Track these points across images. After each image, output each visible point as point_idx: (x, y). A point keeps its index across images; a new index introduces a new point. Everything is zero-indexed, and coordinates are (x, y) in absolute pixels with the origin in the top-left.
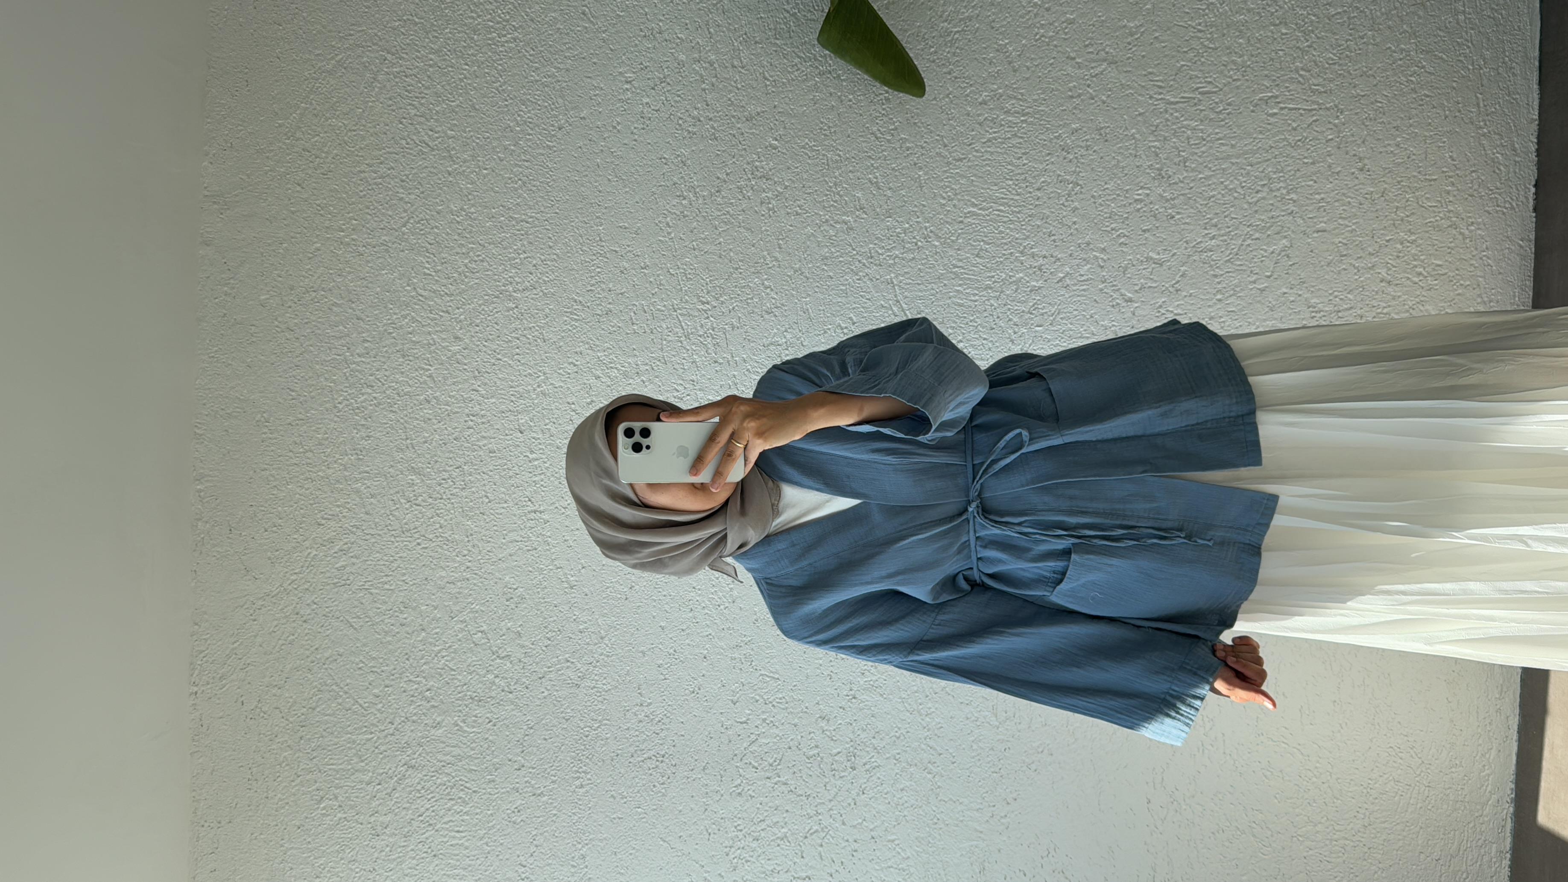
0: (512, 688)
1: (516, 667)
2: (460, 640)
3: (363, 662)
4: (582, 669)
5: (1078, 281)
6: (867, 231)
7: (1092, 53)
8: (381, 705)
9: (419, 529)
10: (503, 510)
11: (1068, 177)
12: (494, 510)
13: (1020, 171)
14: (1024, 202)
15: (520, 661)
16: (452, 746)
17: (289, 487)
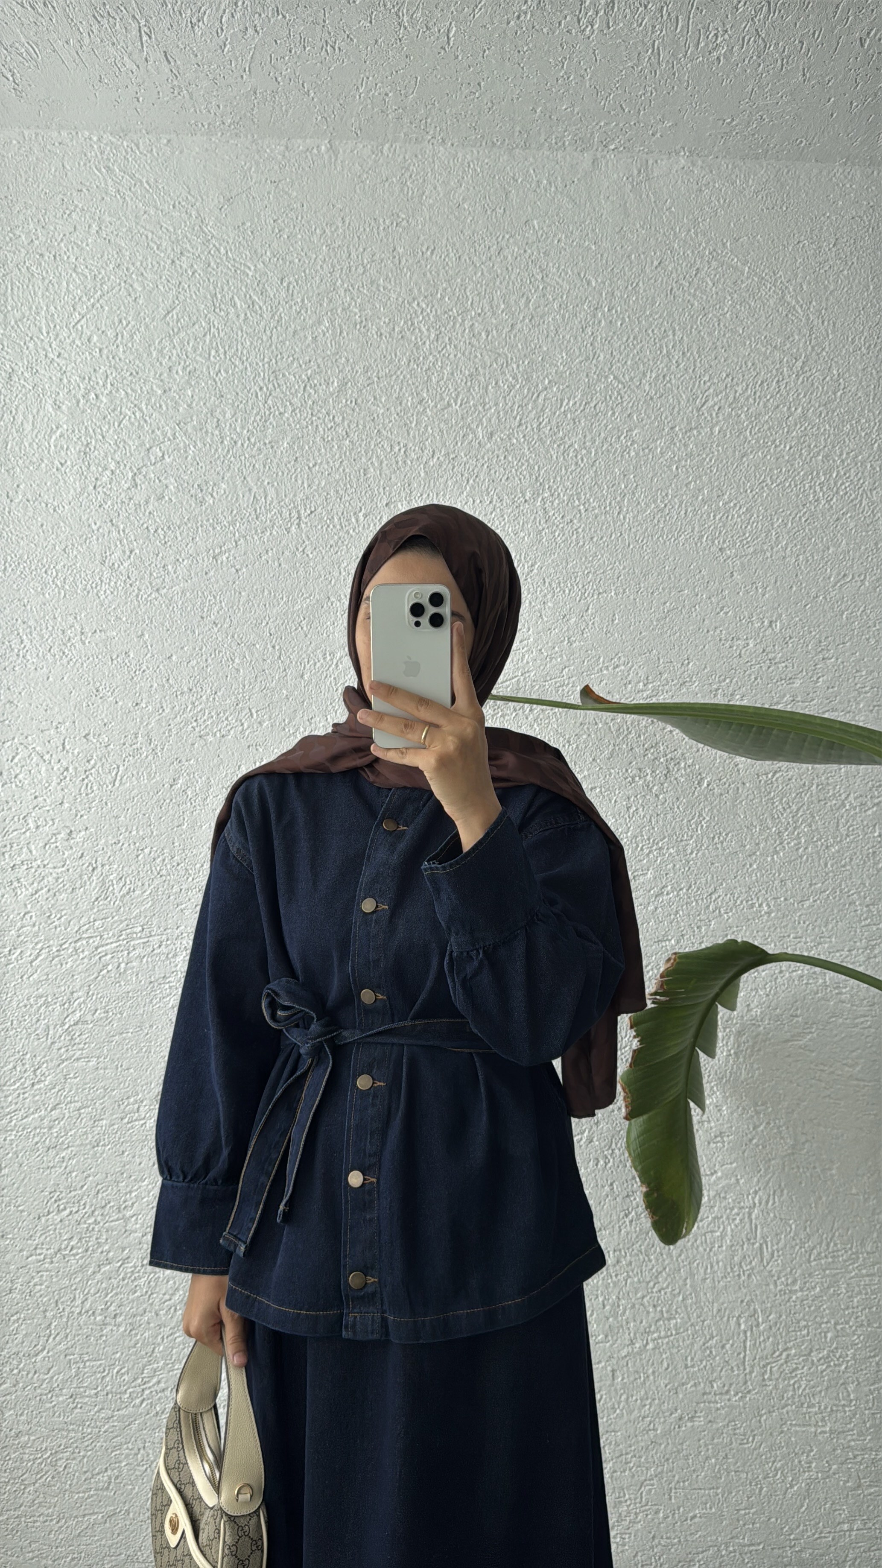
0: (100, 489)
1: (123, 495)
2: (153, 432)
4: (122, 567)
8: (79, 344)
9: (278, 390)
10: (300, 482)
15: (130, 499)
16: (33, 422)
17: (324, 247)
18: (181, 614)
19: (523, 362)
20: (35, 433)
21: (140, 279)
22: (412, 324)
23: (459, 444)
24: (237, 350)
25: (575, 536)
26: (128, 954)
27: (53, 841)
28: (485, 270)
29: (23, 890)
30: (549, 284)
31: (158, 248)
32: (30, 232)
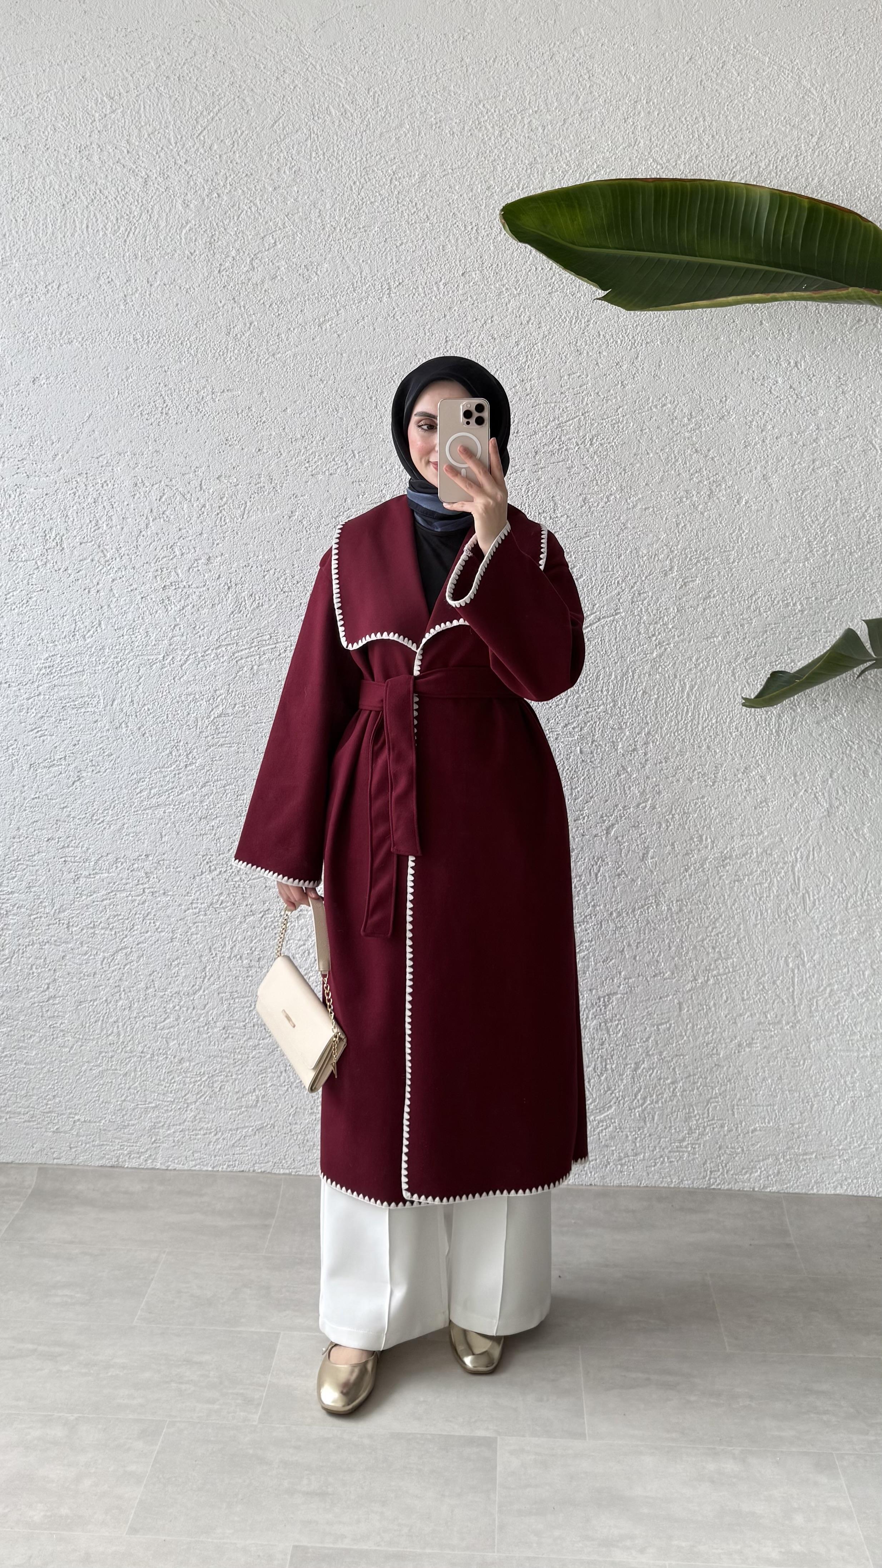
0: (224, 273)
1: (243, 277)
2: (266, 223)
3: (242, 134)
4: (244, 337)
5: (624, 785)
6: (664, 590)
7: (838, 793)
8: (203, 152)
10: (389, 259)
11: (720, 774)
12: (390, 251)
13: (725, 729)
14: (696, 734)
15: (249, 280)
16: (167, 219)
17: (403, 60)
19: (575, 151)
20: (168, 228)
21: (250, 94)
24: (334, 151)
26: (260, 658)
27: (195, 565)
29: (173, 606)
30: (595, 83)
31: (264, 68)
32: (157, 58)
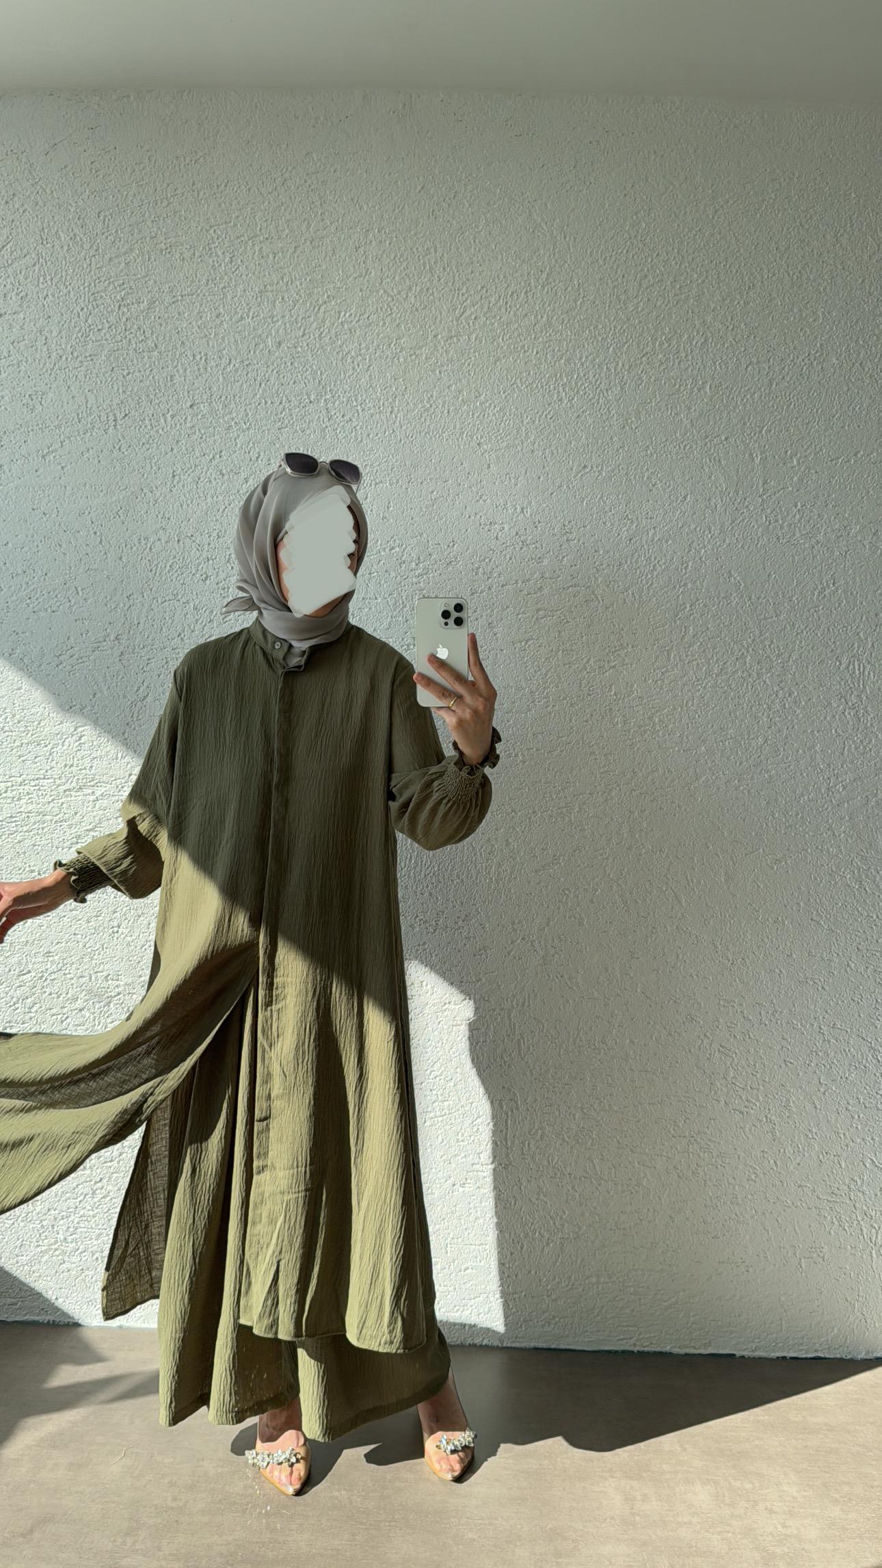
18: (15, 508)
22: (210, 249)
23: (252, 352)
25: (354, 433)
28: (271, 199)
